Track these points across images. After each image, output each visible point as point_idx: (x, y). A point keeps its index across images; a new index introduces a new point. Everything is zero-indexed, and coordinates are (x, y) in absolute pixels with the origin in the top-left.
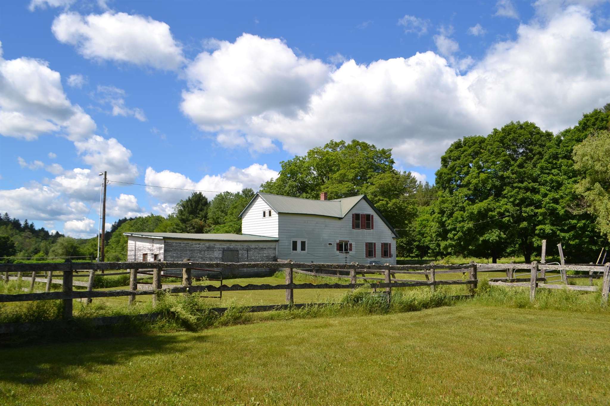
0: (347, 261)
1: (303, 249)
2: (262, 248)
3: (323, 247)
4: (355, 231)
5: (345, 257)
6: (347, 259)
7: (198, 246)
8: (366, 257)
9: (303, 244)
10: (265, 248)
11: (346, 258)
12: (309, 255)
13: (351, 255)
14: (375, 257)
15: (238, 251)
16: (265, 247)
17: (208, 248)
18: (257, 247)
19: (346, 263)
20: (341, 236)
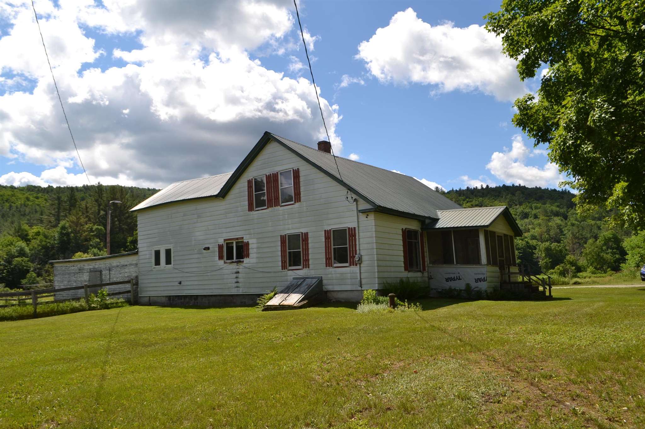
0: (239, 280)
1: (168, 262)
2: (123, 266)
3: (196, 256)
4: (257, 214)
5: (235, 270)
6: (240, 275)
7: (73, 268)
8: (284, 267)
9: (168, 252)
10: (126, 265)
11: (238, 272)
12: (177, 271)
13: (246, 265)
14: (307, 265)
15: (101, 271)
16: (126, 263)
17: (80, 270)
18: (118, 264)
19: (237, 282)
20: (228, 230)
